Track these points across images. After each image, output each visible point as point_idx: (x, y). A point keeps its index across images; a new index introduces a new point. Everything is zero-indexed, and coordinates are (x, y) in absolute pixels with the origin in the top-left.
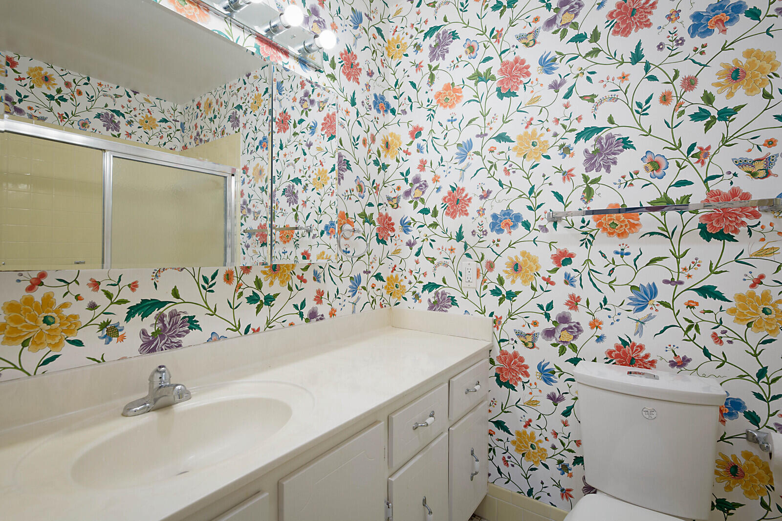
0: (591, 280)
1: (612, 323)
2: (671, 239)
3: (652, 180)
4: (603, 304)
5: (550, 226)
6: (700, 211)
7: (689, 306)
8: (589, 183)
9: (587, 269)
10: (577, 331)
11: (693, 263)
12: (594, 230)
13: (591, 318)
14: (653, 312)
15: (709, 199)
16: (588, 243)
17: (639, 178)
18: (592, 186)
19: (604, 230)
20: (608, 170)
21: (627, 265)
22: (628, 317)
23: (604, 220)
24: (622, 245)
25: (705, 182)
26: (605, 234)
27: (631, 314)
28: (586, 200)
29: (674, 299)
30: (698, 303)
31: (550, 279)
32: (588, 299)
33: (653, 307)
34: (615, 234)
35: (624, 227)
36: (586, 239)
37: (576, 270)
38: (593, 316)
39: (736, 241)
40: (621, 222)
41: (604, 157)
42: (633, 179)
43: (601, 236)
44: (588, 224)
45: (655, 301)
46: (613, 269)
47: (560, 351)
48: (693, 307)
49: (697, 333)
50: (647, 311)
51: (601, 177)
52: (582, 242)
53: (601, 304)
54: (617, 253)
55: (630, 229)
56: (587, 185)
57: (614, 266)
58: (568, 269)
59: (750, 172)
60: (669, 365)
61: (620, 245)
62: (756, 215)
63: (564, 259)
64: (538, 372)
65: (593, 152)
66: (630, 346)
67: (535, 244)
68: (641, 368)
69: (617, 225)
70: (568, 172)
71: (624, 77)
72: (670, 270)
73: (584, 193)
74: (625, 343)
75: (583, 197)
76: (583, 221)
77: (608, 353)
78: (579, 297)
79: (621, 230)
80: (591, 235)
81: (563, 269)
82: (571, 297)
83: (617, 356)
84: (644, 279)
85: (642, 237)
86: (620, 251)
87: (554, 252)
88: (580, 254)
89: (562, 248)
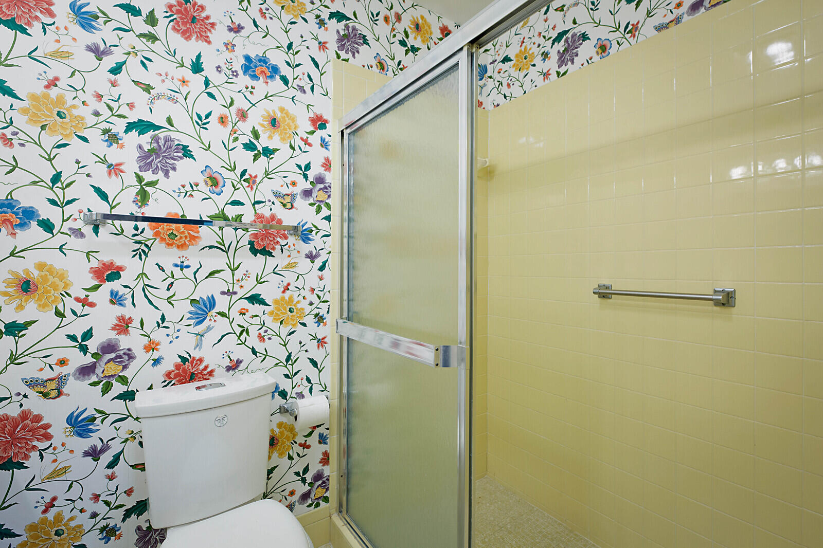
0: (146, 296)
1: (171, 342)
2: (227, 253)
3: (211, 195)
4: (160, 322)
5: (88, 230)
6: (250, 230)
7: (241, 313)
8: (144, 185)
9: (141, 285)
10: (127, 359)
11: (244, 275)
12: (149, 239)
13: (145, 340)
14: (212, 323)
15: (256, 220)
16: (142, 254)
17: (199, 191)
18: (147, 189)
19: (162, 241)
20: (167, 174)
21: (187, 278)
22: (188, 332)
23: (162, 229)
24: (181, 258)
25: (253, 205)
26: (163, 245)
27: (190, 329)
28: (140, 204)
29: (229, 309)
30: (248, 310)
31: (87, 300)
32: (142, 318)
33: (212, 318)
34: (174, 246)
35: (184, 239)
36: (140, 250)
37: (126, 287)
38: (149, 337)
39: (274, 256)
40: (181, 233)
41: (162, 160)
42: (193, 190)
43: (158, 248)
44: (142, 232)
45: (213, 312)
46: (173, 283)
47: (104, 389)
48: (244, 314)
49: (247, 336)
50: (206, 323)
51: (158, 180)
52: (135, 253)
53: (158, 323)
54: (176, 265)
55: (189, 241)
56: (141, 186)
57: (173, 280)
58: (116, 285)
59: (282, 203)
60: (226, 370)
61: (180, 258)
62: (286, 238)
63: (109, 273)
64: (68, 426)
65: (148, 150)
66: (190, 361)
67: (63, 252)
68: (201, 381)
69: (177, 236)
70: (116, 166)
71: (184, 82)
72: (226, 282)
73: (137, 194)
74: (184, 360)
75: (135, 200)
76: (136, 228)
77: (167, 375)
78: (130, 318)
79: (181, 242)
80: (146, 246)
81: (108, 286)
82: (120, 319)
83: (176, 376)
84: (202, 293)
85: (201, 250)
86: (179, 263)
87: (94, 264)
88: (132, 267)
89: (106, 259)
